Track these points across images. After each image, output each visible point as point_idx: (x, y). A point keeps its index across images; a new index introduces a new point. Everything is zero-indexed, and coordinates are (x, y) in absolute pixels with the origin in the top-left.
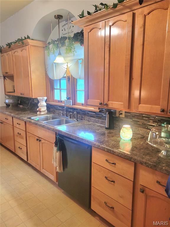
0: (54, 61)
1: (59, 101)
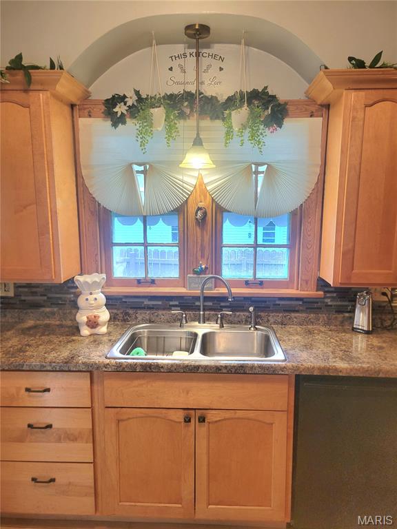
0: (181, 163)
1: (139, 281)
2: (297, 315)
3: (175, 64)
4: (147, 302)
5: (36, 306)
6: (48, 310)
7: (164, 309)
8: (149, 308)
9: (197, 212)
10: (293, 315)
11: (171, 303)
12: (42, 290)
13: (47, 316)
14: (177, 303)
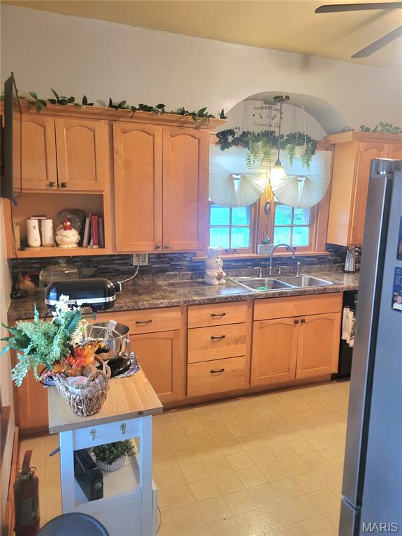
1: (226, 251)
2: (316, 266)
3: (257, 112)
4: (233, 264)
5: (164, 271)
6: (172, 273)
7: (243, 268)
8: (235, 268)
9: (266, 205)
10: (314, 266)
11: (248, 264)
12: (167, 259)
13: (171, 277)
14: (251, 263)
